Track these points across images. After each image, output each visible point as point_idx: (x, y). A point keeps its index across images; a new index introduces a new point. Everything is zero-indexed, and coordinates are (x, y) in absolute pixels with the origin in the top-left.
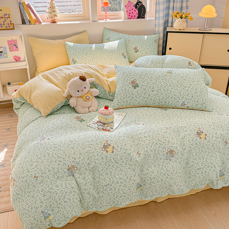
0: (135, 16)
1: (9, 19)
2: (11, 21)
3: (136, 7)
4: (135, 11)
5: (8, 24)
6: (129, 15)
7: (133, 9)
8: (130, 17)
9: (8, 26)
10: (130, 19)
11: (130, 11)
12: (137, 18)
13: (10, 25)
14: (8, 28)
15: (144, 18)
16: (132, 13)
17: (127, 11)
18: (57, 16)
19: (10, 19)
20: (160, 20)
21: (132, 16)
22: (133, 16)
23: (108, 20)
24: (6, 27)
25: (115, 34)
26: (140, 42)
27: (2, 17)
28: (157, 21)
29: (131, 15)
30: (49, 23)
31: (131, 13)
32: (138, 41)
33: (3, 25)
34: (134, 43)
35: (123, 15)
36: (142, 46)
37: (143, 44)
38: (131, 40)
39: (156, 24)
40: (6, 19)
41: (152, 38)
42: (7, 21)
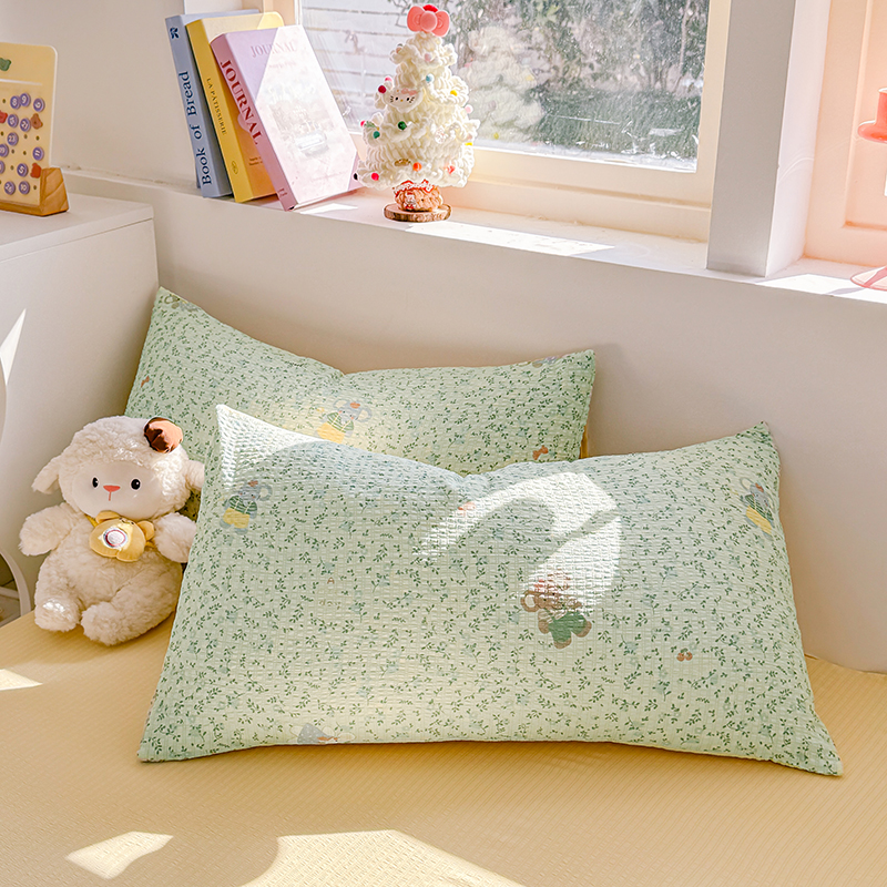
1: (33, 132)
2: (39, 153)
5: (22, 169)
9: (17, 180)
13: (29, 178)
14: (18, 197)
18: (415, 166)
19: (38, 133)
24: (10, 188)
30: (373, 208)
40: (18, 130)
42: (19, 149)
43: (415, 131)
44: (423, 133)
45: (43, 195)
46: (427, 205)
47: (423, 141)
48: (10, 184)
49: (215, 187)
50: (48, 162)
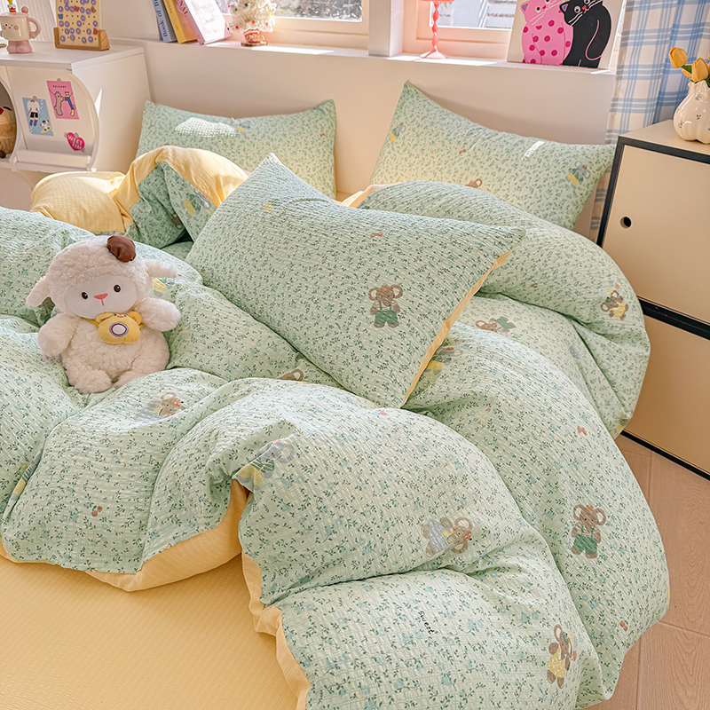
0: (554, 53)
1: (92, 14)
2: (95, 24)
3: (569, 15)
4: (561, 30)
5: (89, 31)
6: (532, 48)
7: (551, 23)
8: (534, 54)
9: (87, 36)
10: (533, 62)
11: (539, 28)
12: (564, 63)
13: (92, 35)
14: (88, 44)
15: (595, 65)
16: (547, 39)
17: (526, 30)
18: (253, 22)
19: (94, 14)
20: (637, 81)
21: (542, 53)
22: (548, 54)
23: (439, 58)
24: (84, 40)
25: (425, 113)
26: (500, 166)
27: (76, 9)
28: (624, 84)
29: (540, 45)
30: (236, 44)
31: (541, 39)
32: (493, 158)
33: (75, 34)
34: (477, 163)
35: (508, 45)
36: (504, 182)
37: (509, 175)
38: (473, 148)
39: (616, 99)
40: (85, 14)
41: (564, 157)
42: (86, 23)
43: (251, 7)
44: (255, 8)
45: (100, 42)
46: (259, 40)
47: (255, 11)
48: (84, 38)
49: (169, 38)
50: (100, 27)
